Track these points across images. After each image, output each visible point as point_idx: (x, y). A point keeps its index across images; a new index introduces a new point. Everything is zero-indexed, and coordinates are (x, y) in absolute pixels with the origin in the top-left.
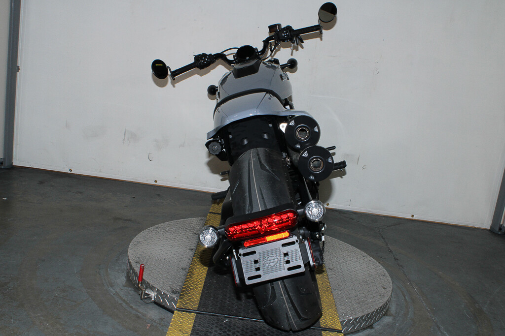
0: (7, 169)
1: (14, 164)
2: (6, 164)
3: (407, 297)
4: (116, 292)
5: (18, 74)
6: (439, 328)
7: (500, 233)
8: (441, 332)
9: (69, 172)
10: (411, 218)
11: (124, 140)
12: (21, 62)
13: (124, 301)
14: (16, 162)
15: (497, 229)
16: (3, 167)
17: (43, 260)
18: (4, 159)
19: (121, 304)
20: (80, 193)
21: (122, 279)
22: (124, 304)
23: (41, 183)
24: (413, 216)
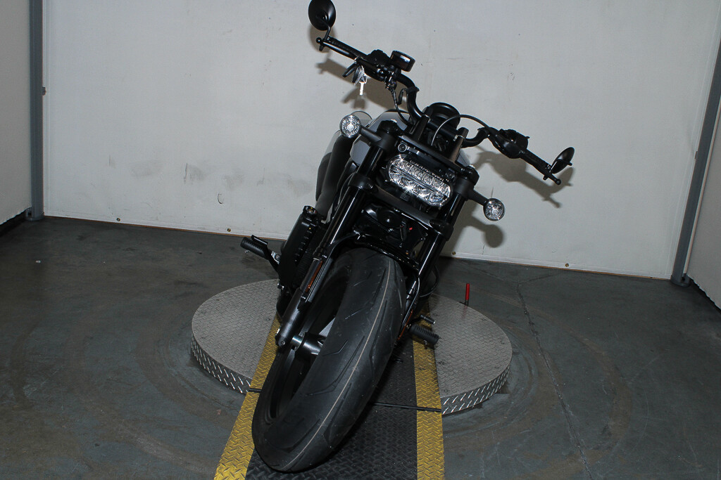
0: (38, 221)
1: (45, 214)
2: (36, 215)
3: (533, 371)
4: (178, 372)
5: (44, 97)
6: (564, 406)
7: (682, 285)
8: (566, 412)
9: (117, 222)
10: (565, 267)
11: (185, 178)
12: (47, 82)
13: (187, 382)
14: (48, 212)
15: (679, 280)
16: (31, 219)
17: (92, 338)
18: (32, 208)
19: (183, 386)
20: (132, 250)
21: (186, 358)
22: (187, 386)
23: (81, 238)
24: (567, 265)
